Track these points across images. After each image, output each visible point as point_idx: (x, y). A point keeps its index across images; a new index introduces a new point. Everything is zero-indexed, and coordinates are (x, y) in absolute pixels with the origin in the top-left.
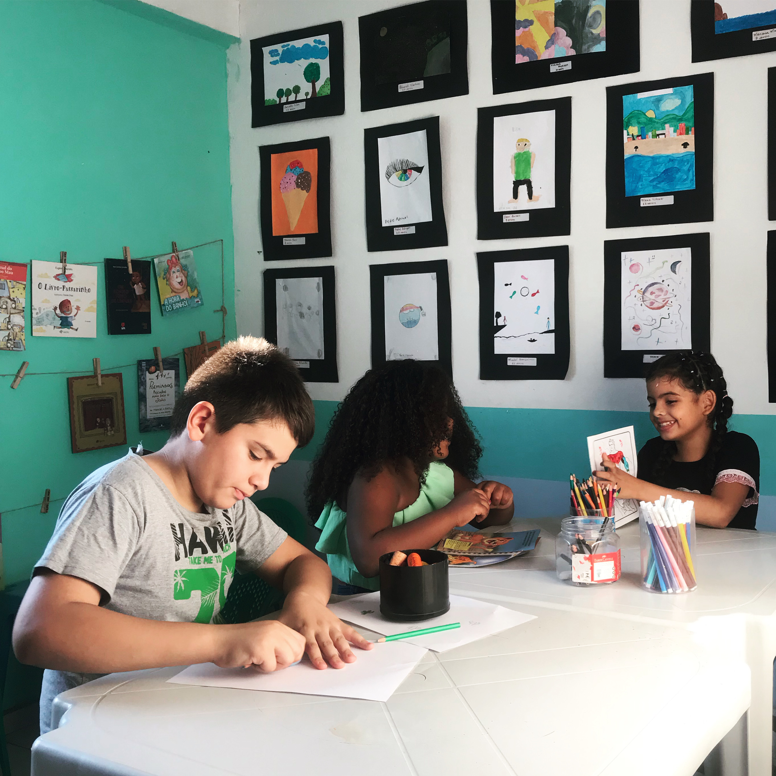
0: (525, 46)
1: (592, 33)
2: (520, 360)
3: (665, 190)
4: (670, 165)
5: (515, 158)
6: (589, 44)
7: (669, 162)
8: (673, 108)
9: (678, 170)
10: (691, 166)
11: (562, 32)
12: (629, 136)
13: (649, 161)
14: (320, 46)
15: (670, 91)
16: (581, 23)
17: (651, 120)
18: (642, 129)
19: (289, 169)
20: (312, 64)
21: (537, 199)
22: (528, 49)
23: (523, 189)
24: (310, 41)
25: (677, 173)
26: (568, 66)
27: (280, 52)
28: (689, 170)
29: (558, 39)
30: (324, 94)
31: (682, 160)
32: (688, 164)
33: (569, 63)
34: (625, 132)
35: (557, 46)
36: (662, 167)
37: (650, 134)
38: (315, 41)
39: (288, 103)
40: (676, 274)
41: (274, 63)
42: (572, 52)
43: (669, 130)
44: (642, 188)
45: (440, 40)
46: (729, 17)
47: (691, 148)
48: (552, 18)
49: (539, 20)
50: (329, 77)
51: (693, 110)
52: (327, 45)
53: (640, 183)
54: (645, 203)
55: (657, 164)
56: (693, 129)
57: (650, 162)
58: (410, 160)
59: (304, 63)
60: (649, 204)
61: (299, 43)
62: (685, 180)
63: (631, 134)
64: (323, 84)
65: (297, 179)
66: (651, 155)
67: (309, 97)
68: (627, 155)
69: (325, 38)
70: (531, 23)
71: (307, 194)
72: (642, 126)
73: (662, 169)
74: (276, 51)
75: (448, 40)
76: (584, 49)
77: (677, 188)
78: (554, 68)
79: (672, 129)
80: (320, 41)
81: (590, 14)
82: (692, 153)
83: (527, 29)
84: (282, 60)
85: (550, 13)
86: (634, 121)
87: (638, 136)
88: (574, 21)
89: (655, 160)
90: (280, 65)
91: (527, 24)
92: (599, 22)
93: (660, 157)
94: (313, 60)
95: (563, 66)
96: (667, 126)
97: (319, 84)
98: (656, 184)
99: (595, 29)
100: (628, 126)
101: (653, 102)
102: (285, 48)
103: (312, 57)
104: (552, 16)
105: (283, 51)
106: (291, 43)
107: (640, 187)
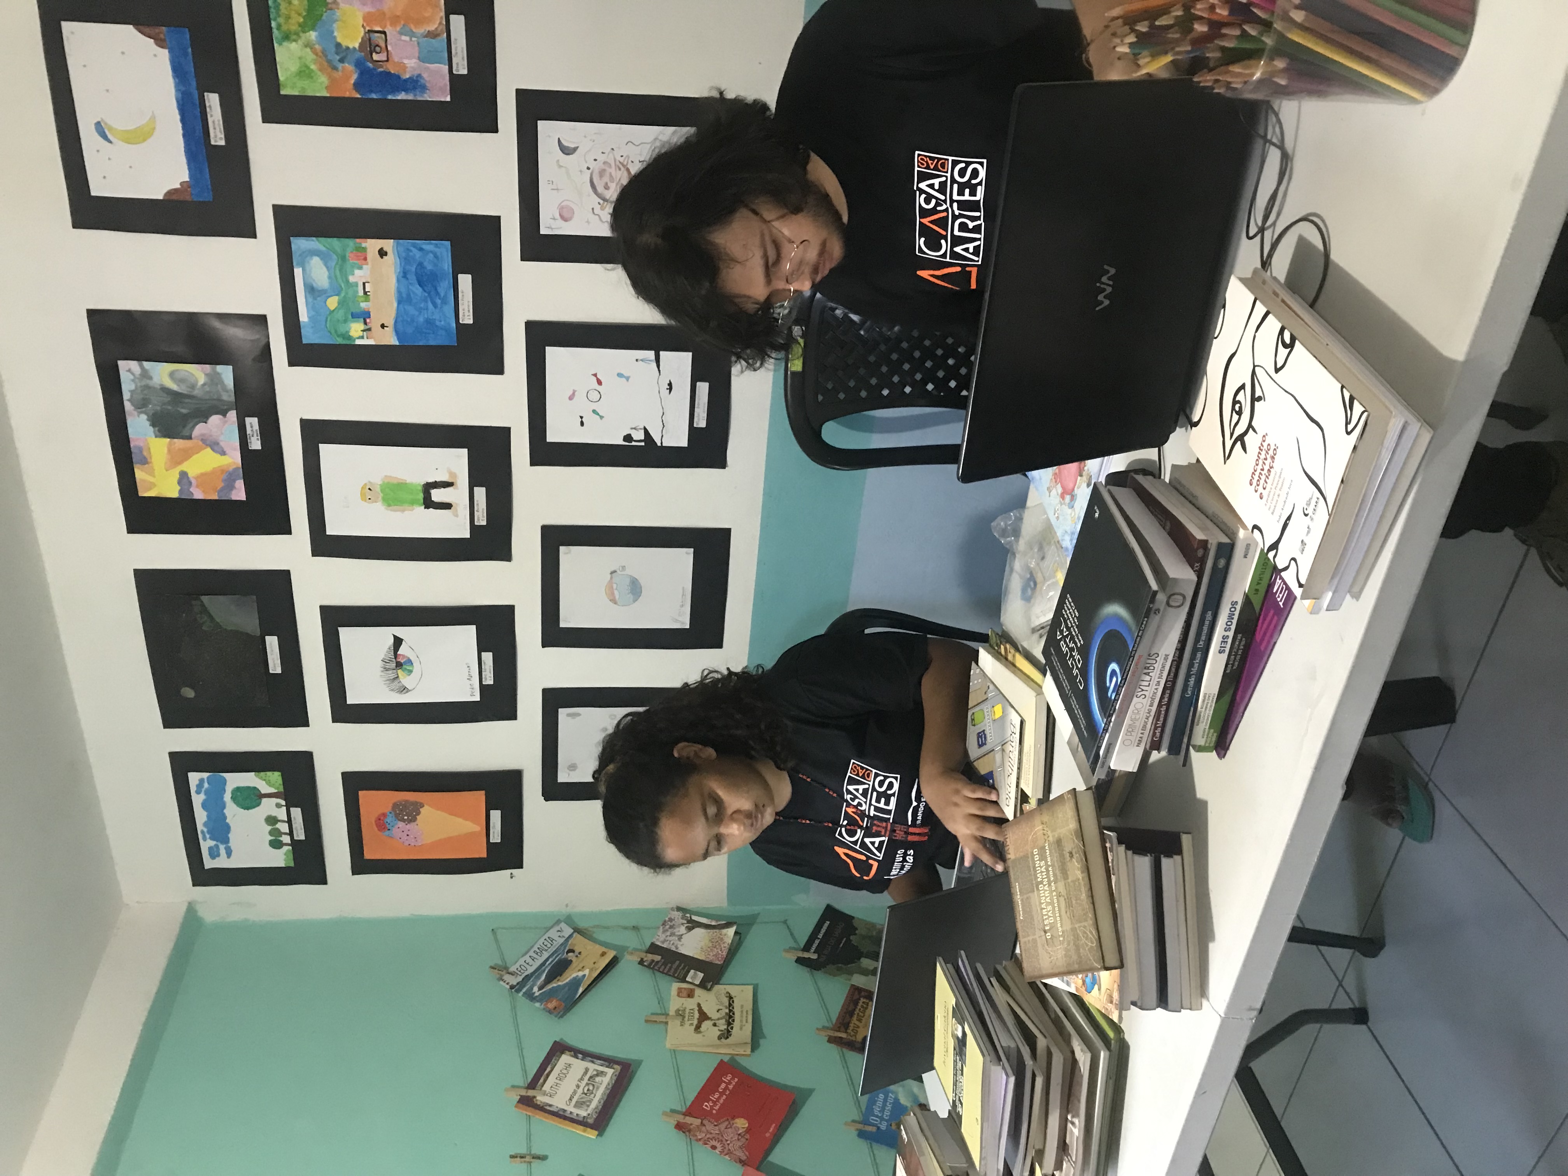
0: (221, 485)
1: (204, 385)
2: (698, 408)
3: (450, 288)
4: (413, 278)
5: (389, 505)
6: (221, 390)
7: (407, 279)
8: (325, 269)
9: (420, 265)
10: (414, 246)
11: (200, 429)
12: (365, 337)
13: (404, 309)
14: (206, 785)
15: (298, 272)
16: (187, 401)
17: (341, 303)
18: (355, 316)
19: (387, 833)
20: (234, 798)
21: (452, 474)
22: (224, 481)
23: (437, 495)
24: (197, 800)
25: (424, 268)
26: (252, 423)
27: (212, 843)
28: (421, 249)
29: (211, 436)
30: (280, 781)
31: (405, 259)
32: (411, 251)
33: (248, 420)
34: (358, 342)
35: (222, 438)
36: (414, 289)
37: (363, 305)
38: (198, 792)
39: (291, 833)
40: (578, 147)
41: (229, 853)
42: (232, 415)
43: (358, 276)
44: (445, 321)
45: (204, 610)
46: (186, 178)
47: (388, 244)
48: (179, 443)
49: (180, 463)
50: (253, 773)
51: (329, 240)
52: (205, 775)
53: (438, 323)
54: (467, 317)
55: (408, 295)
56: (358, 240)
57: (406, 307)
58: (382, 656)
59: (232, 811)
60: (469, 311)
61: (201, 816)
62: (436, 256)
63: (361, 334)
64: (264, 782)
65: (403, 820)
66: (395, 305)
67: (283, 803)
68: (393, 341)
69: (194, 778)
70: (183, 475)
71: (426, 807)
72: (350, 317)
73: (418, 290)
74: (210, 849)
75: (205, 599)
76: (229, 396)
77: (446, 268)
78: (256, 444)
79: (357, 272)
80: (197, 786)
81: (174, 387)
82: (395, 244)
83: (194, 481)
84: (226, 840)
85: (170, 444)
86: (342, 329)
87: (365, 323)
88: (184, 411)
89: (403, 299)
90: (232, 844)
91: (185, 480)
92: (187, 374)
93: (399, 292)
94: (227, 797)
95: (252, 430)
96: (351, 279)
97: (265, 789)
98: (440, 299)
99: (197, 381)
100: (350, 338)
101: (315, 299)
102: (208, 836)
103: (223, 798)
104: (175, 443)
105: (211, 838)
106: (200, 827)
107: (443, 323)
